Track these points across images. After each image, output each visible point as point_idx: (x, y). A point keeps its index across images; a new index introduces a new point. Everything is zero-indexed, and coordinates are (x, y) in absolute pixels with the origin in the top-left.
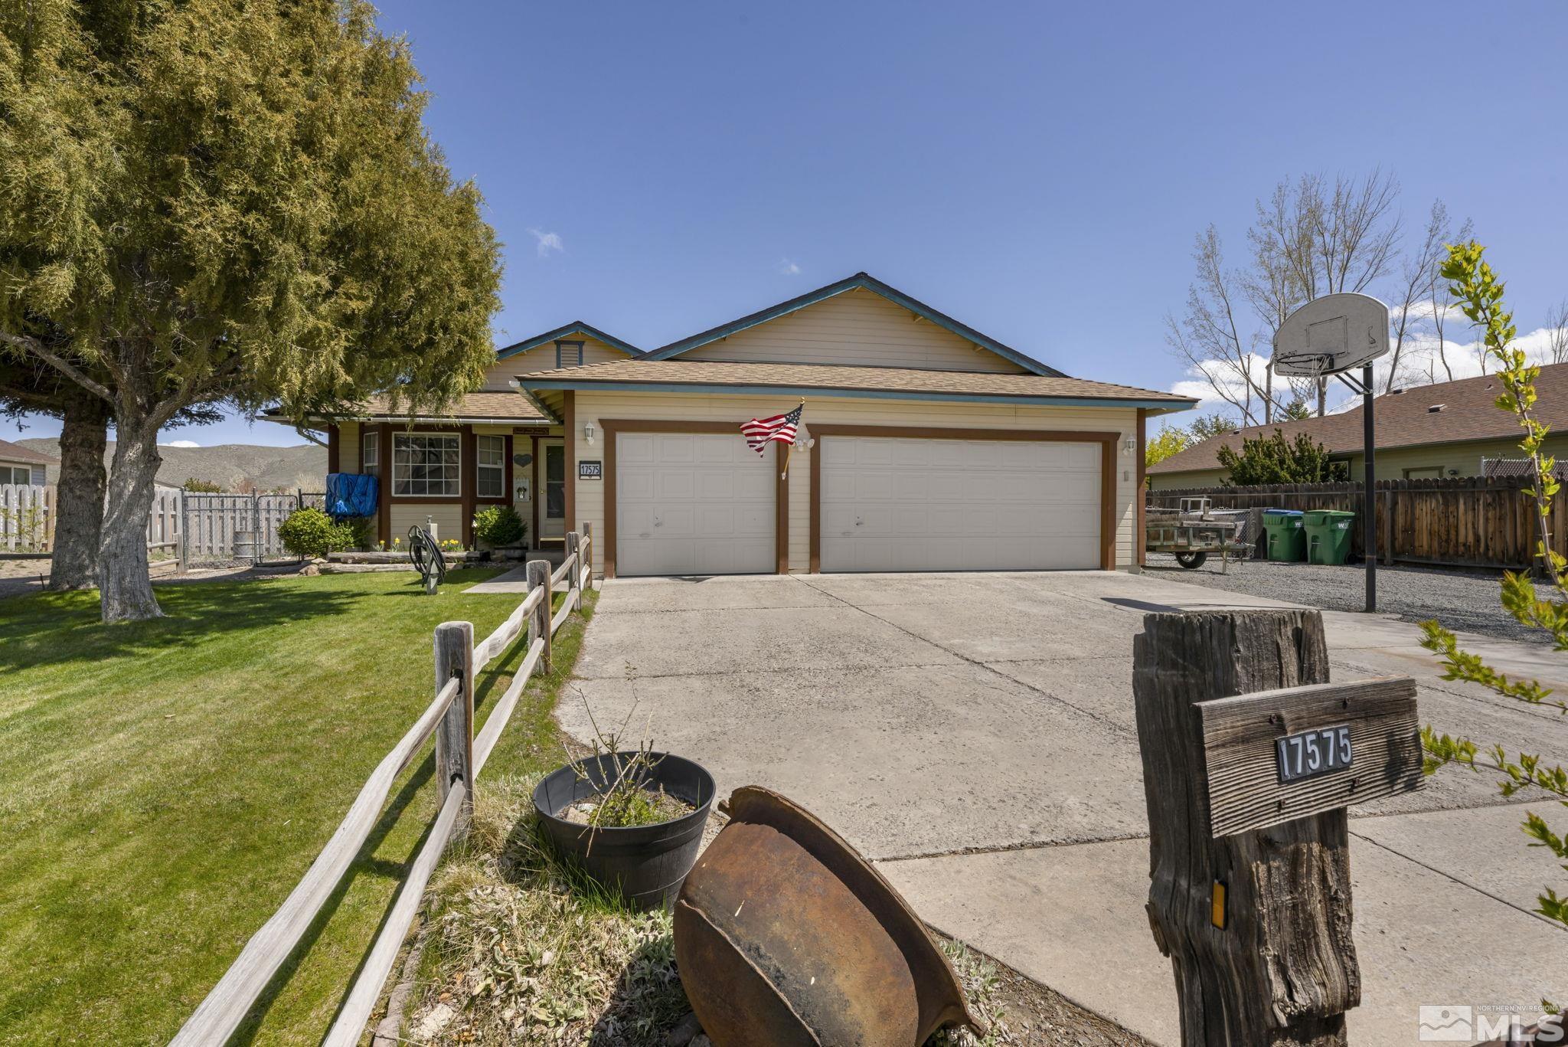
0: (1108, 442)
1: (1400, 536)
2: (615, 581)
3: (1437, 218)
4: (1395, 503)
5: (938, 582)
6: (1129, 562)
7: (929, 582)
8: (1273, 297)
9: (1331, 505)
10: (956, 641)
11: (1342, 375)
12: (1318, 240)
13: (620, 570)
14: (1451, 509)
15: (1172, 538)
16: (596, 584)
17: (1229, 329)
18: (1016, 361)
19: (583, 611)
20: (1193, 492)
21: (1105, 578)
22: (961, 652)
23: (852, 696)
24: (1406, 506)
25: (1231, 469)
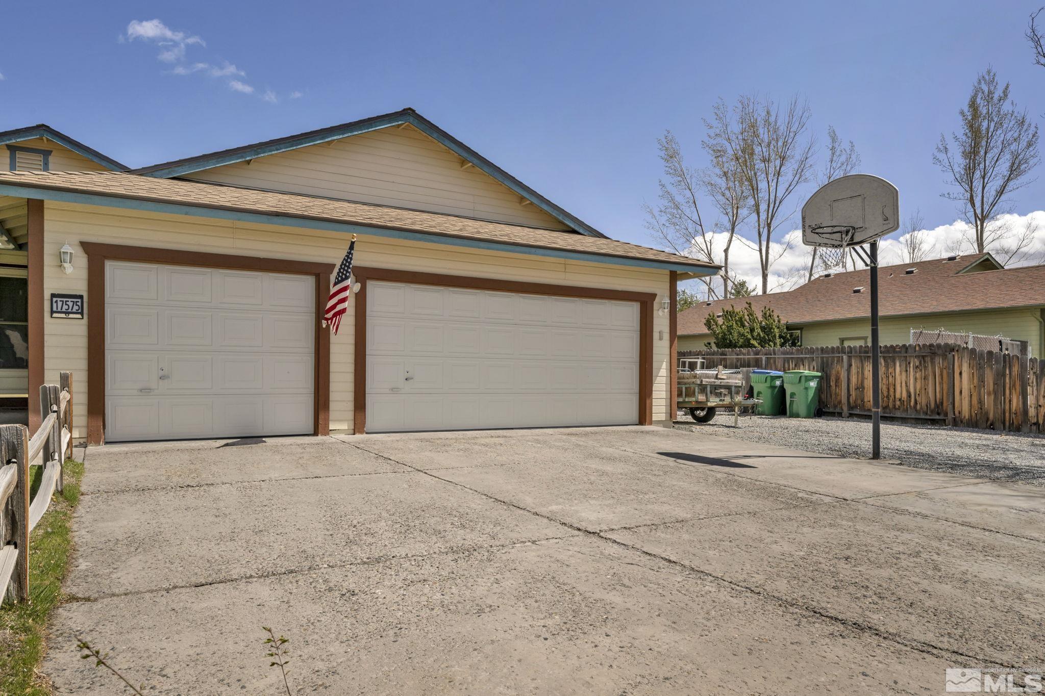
0: (646, 302)
1: (853, 393)
2: (103, 449)
3: (834, 141)
4: (850, 365)
5: (497, 440)
6: (662, 417)
7: (487, 440)
8: (727, 192)
9: (802, 367)
10: (554, 508)
11: (858, 248)
12: (757, 149)
13: (111, 433)
14: (890, 370)
15: (693, 394)
16: (78, 453)
17: (695, 218)
18: (561, 218)
19: (66, 492)
20: (690, 354)
21: (647, 432)
22: (568, 520)
23: (480, 590)
24: (858, 368)
25: (714, 333)
